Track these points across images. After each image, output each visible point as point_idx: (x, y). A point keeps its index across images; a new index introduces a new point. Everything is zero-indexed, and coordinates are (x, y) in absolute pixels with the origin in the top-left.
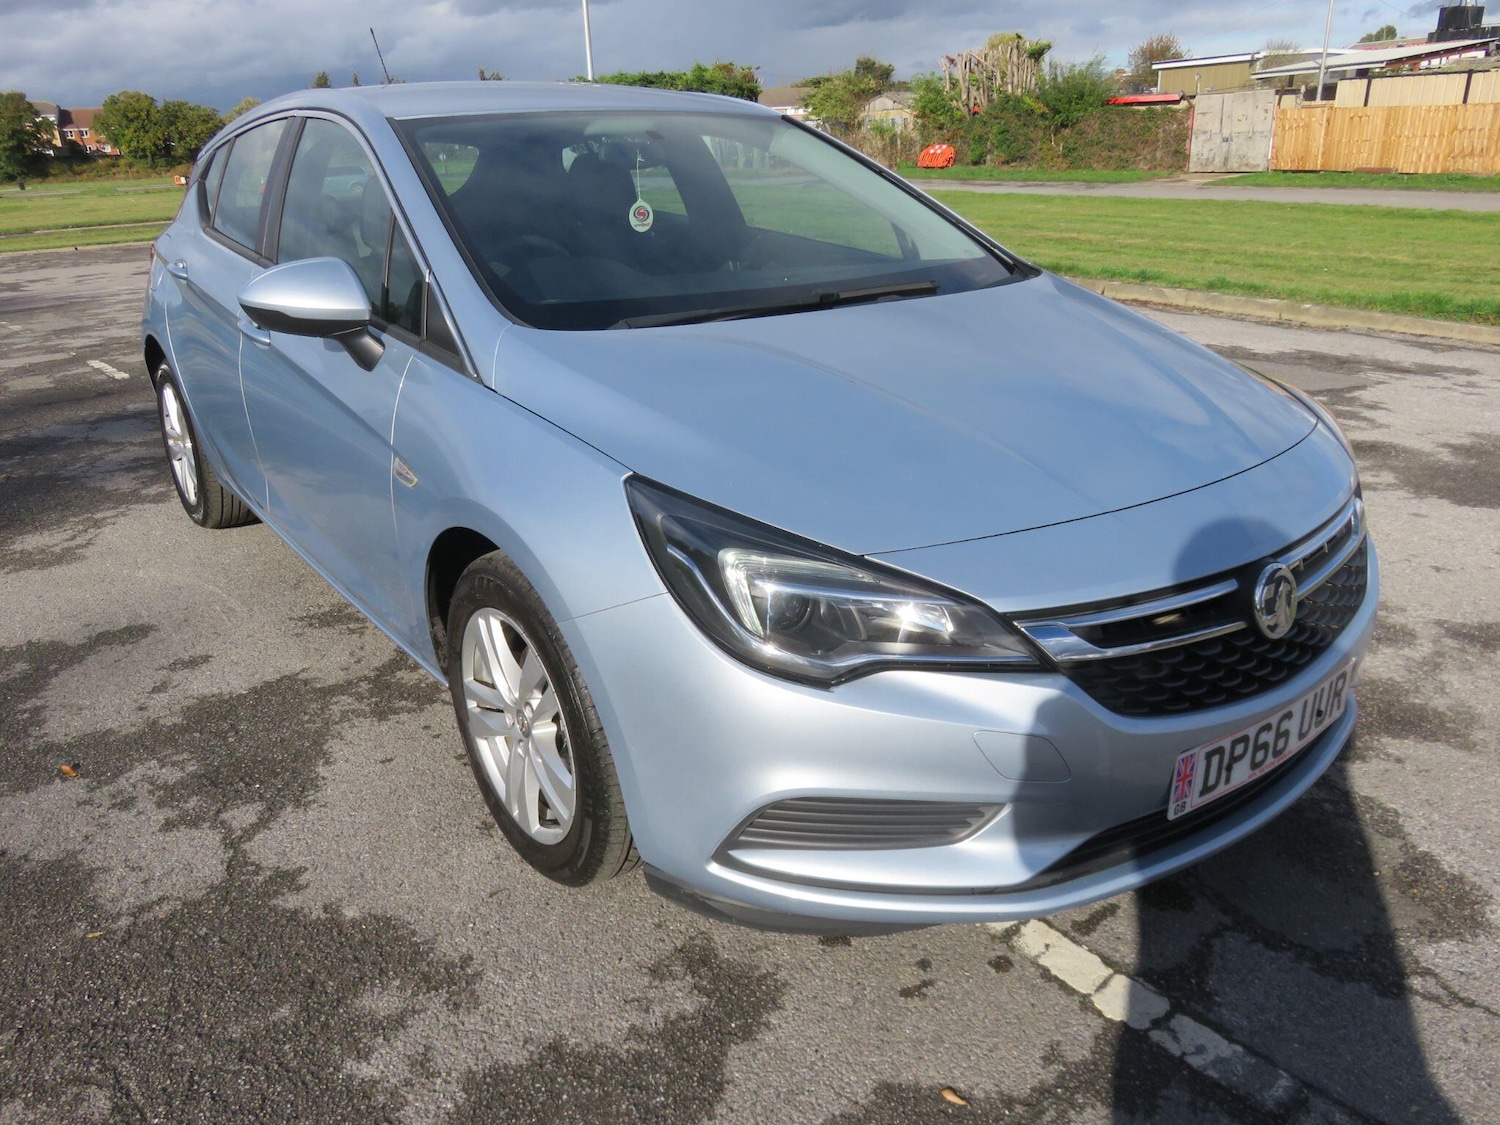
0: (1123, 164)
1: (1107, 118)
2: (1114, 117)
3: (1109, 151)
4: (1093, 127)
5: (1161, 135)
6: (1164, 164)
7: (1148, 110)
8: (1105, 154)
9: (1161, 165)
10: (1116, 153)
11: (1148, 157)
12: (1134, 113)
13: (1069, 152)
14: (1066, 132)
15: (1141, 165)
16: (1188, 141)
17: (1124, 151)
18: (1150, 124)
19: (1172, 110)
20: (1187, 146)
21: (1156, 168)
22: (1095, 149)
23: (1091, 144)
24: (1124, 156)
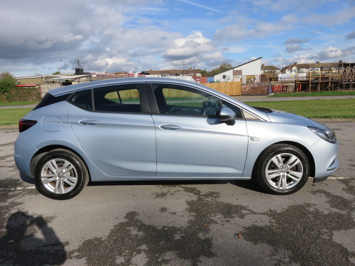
0: (25, 100)
1: (17, 90)
2: (19, 90)
3: (20, 97)
4: (14, 92)
5: (33, 94)
6: (36, 100)
7: (28, 88)
8: (19, 98)
9: (35, 100)
10: (22, 98)
11: (31, 98)
12: (25, 89)
13: (8, 98)
14: (6, 93)
15: (30, 100)
16: (41, 95)
17: (24, 97)
18: (30, 91)
19: (35, 88)
20: (41, 96)
21: (34, 101)
22: (16, 97)
23: (14, 96)
24: (24, 99)
